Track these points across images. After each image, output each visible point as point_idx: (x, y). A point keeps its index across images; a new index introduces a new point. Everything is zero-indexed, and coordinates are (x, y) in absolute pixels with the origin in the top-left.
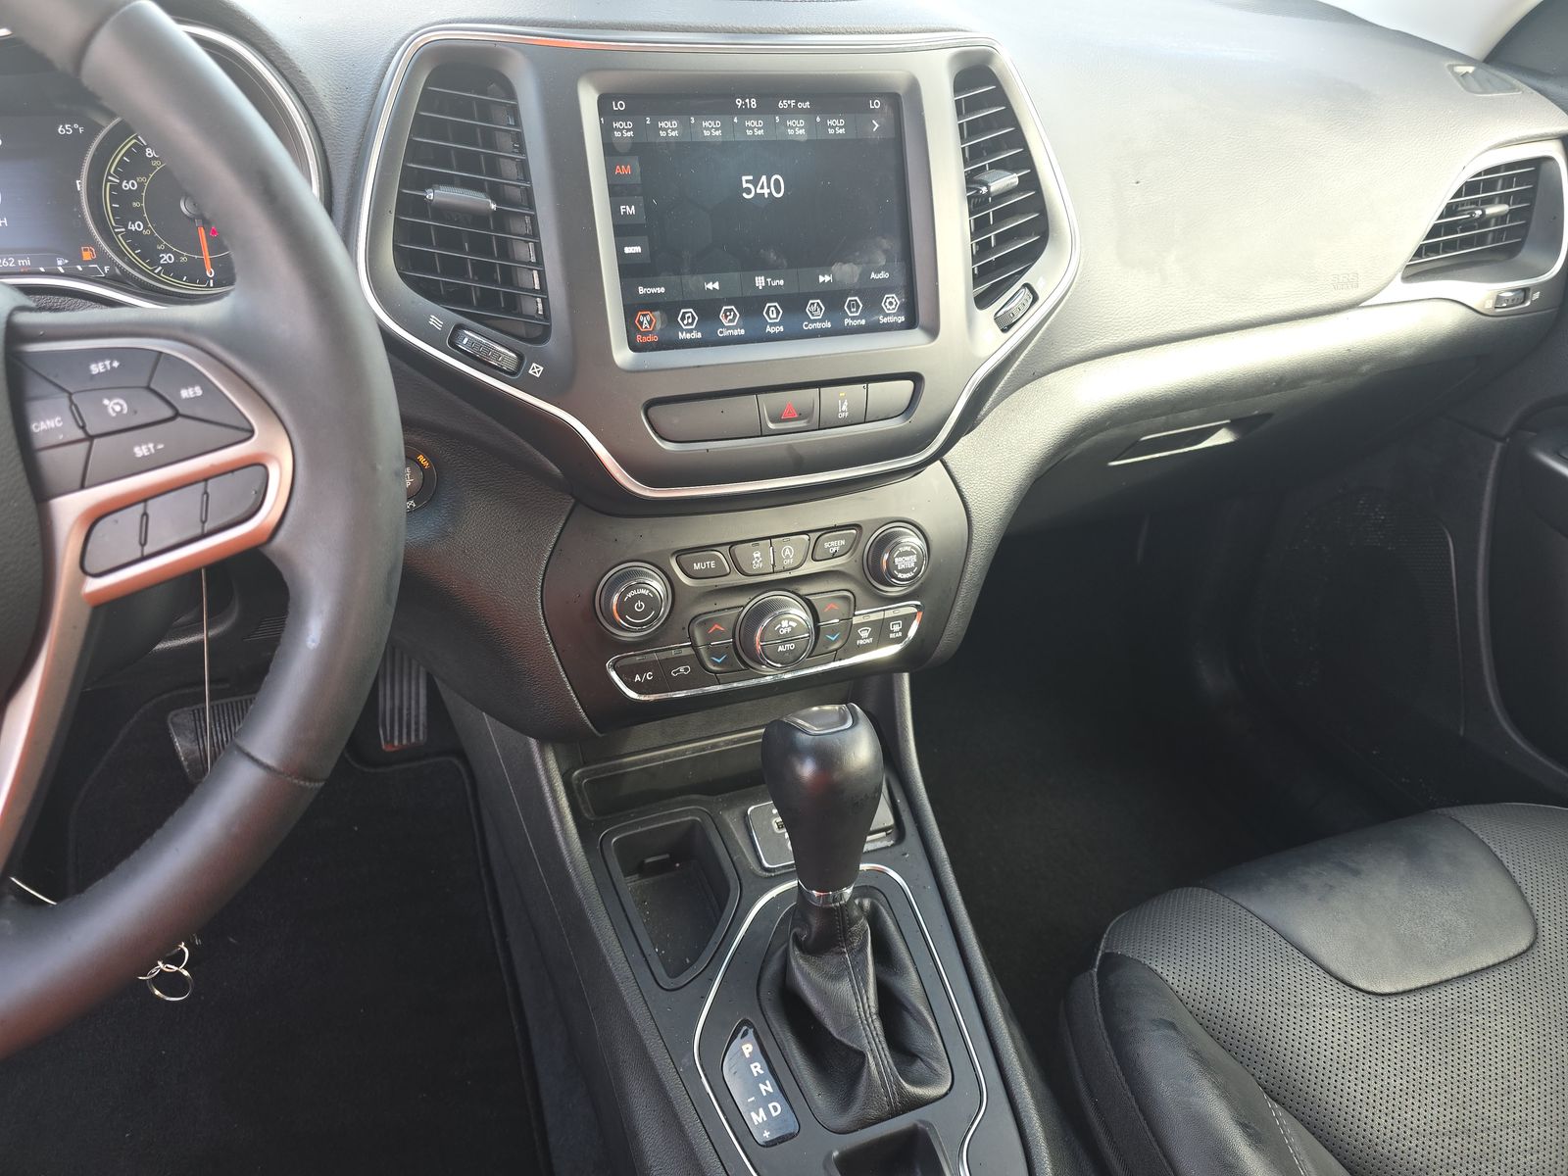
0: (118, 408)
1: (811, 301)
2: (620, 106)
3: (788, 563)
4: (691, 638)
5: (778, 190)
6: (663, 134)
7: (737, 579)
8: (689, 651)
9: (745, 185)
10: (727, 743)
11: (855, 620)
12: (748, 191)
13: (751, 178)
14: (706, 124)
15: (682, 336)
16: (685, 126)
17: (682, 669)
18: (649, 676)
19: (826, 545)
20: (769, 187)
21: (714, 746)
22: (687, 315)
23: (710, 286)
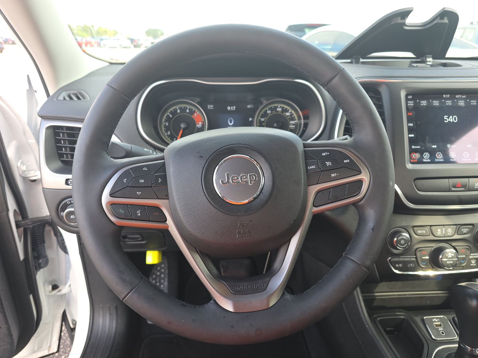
0: (329, 164)
1: (465, 152)
2: (410, 97)
3: (449, 234)
4: (415, 255)
5: (455, 120)
6: (422, 104)
7: (431, 237)
8: (414, 259)
9: (445, 118)
10: (409, 295)
11: (471, 257)
12: (446, 120)
13: (447, 116)
14: (434, 102)
15: (424, 160)
16: (428, 102)
17: (411, 265)
18: (401, 265)
19: (462, 230)
20: (453, 119)
21: (405, 295)
22: (426, 155)
23: (433, 147)
